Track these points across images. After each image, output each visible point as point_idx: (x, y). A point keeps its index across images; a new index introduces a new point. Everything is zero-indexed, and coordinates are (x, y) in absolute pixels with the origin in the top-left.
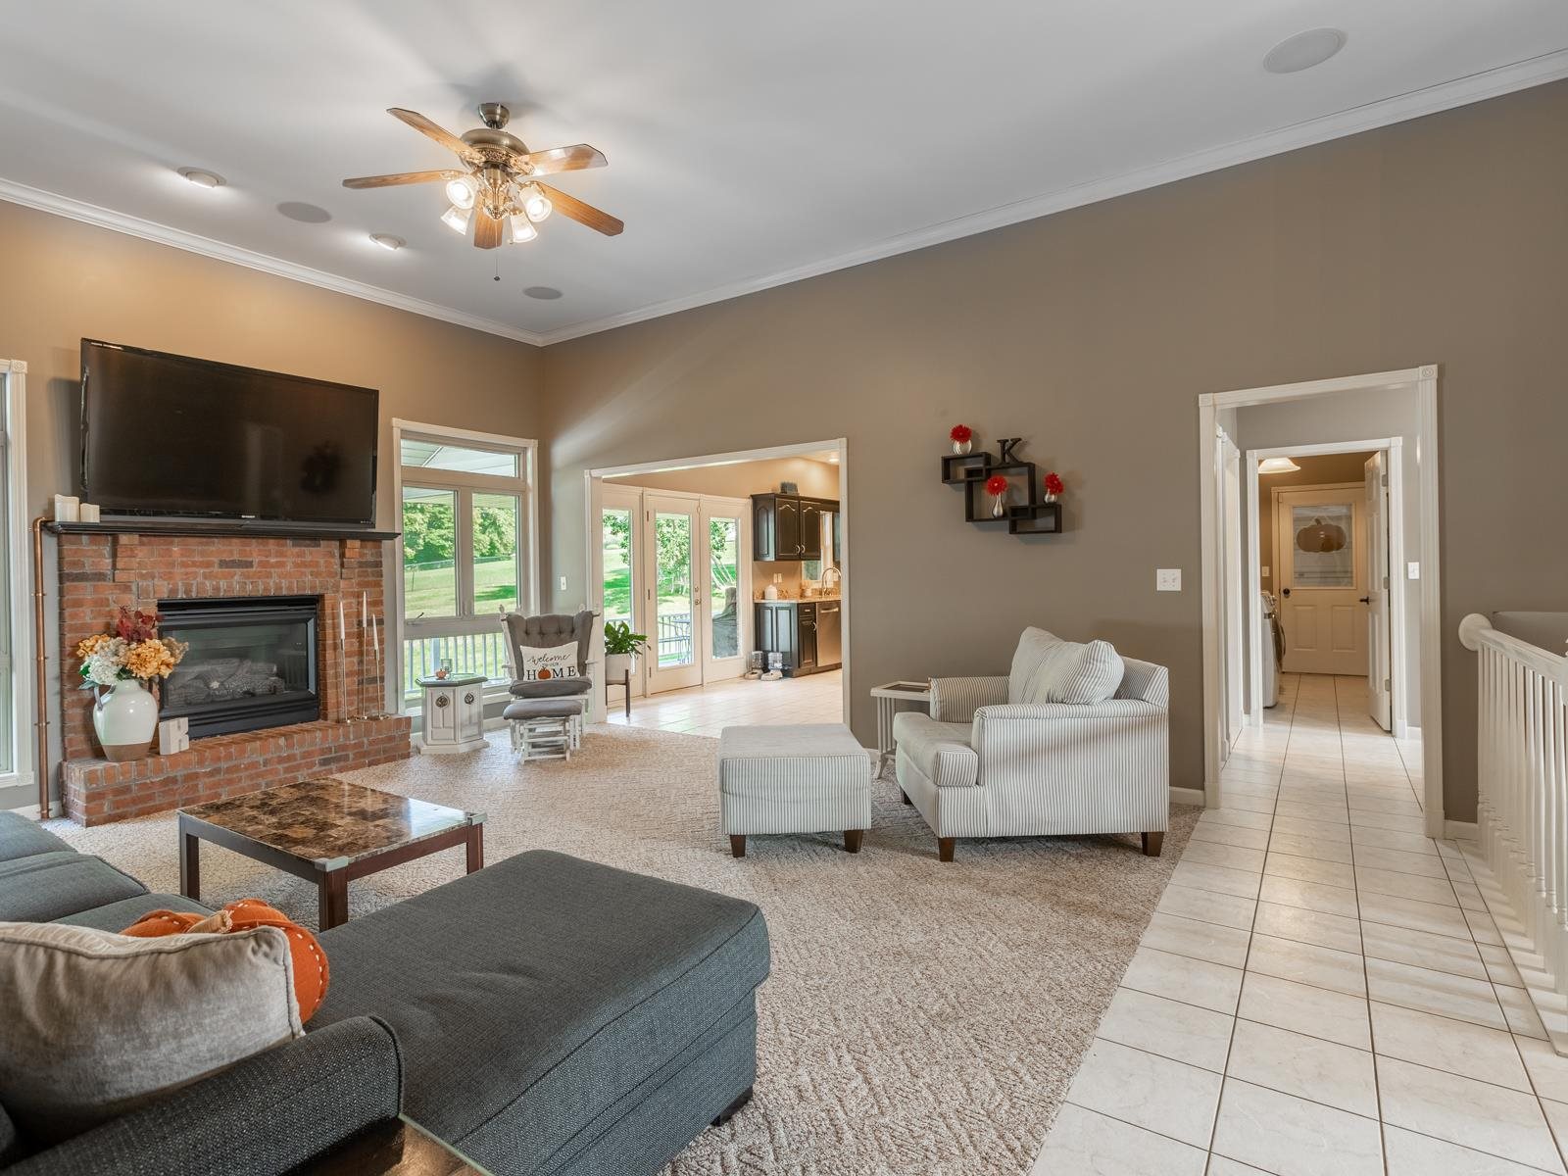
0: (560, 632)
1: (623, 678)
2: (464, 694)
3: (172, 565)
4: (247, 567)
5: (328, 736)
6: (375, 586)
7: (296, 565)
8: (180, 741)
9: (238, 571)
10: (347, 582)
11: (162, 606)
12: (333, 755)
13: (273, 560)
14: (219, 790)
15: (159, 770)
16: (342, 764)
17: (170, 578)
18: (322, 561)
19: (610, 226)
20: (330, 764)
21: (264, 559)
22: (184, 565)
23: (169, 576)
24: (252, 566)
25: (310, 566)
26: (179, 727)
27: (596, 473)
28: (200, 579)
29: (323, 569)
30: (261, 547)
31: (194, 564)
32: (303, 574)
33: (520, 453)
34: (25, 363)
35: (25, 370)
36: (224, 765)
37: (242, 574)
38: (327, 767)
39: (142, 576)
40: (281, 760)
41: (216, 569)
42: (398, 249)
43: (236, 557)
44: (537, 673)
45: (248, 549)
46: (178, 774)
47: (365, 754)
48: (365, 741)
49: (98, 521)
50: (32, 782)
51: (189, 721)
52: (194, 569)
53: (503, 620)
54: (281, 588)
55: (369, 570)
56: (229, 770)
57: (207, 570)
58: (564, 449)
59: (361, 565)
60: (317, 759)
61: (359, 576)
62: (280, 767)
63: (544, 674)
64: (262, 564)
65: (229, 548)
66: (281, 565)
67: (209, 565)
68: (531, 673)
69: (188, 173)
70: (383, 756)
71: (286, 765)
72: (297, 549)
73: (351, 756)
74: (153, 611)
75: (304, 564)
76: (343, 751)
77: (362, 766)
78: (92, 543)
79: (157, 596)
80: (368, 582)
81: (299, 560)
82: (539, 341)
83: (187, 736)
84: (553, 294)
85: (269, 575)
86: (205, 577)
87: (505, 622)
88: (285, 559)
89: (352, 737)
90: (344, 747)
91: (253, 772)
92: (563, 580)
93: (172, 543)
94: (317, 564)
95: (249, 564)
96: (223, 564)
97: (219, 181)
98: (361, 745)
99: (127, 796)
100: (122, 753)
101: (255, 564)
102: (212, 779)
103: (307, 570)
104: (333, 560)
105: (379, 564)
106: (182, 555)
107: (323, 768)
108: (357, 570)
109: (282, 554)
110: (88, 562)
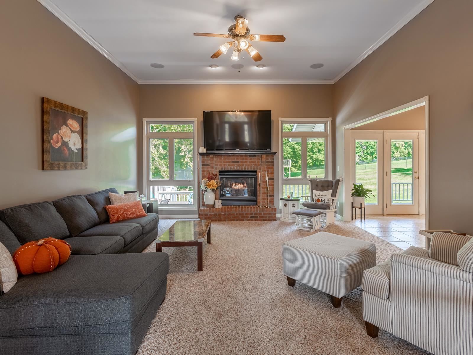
0: (328, 186)
1: (360, 206)
2: (292, 204)
3: (221, 162)
4: (238, 163)
5: (252, 210)
6: (271, 168)
7: (250, 162)
8: (219, 205)
9: (236, 164)
10: (263, 167)
11: (220, 172)
12: (254, 216)
13: (244, 161)
14: (226, 219)
15: (213, 212)
16: (256, 218)
17: (221, 166)
18: (257, 161)
19: (280, 39)
20: (253, 218)
21: (242, 160)
22: (224, 162)
23: (221, 165)
24: (239, 163)
25: (254, 162)
26: (219, 202)
27: (346, 127)
28: (227, 166)
29: (257, 163)
30: (242, 158)
31: (226, 162)
32: (252, 165)
33: (326, 123)
34: (197, 118)
35: (197, 120)
36: (227, 213)
37: (237, 165)
38: (252, 219)
39: (216, 165)
40: (240, 214)
41: (231, 163)
42: (264, 68)
43: (235, 160)
44: (316, 200)
45: (238, 158)
46: (217, 213)
47: (263, 217)
48: (263, 213)
49: (206, 152)
50: (197, 209)
51: (222, 201)
52: (226, 163)
53: (309, 181)
54: (246, 168)
55: (270, 163)
56: (228, 215)
57: (229, 164)
58: (339, 119)
59: (267, 162)
60: (249, 216)
61: (267, 165)
62: (240, 216)
63: (318, 200)
64: (241, 162)
65: (234, 158)
66: (246, 162)
67: (229, 162)
68: (314, 200)
69: (211, 66)
70: (267, 219)
71: (241, 216)
72: (250, 158)
73: (258, 217)
74: (218, 173)
75: (252, 162)
76: (256, 215)
77: (262, 220)
78: (206, 157)
79: (219, 170)
80: (269, 167)
81: (250, 161)
82: (332, 82)
83: (221, 204)
84: (320, 66)
85: (243, 165)
86: (229, 165)
87: (310, 182)
88: (247, 161)
89: (259, 211)
90: (256, 214)
91: (234, 216)
92: (338, 167)
93: (222, 157)
94: (255, 162)
95: (238, 162)
96: (233, 162)
97: (217, 66)
98: (261, 214)
99: (207, 216)
100: (208, 206)
101: (240, 162)
102: (224, 216)
103: (253, 164)
104: (259, 161)
105: (273, 162)
106: (224, 160)
107: (251, 219)
108: (266, 164)
109: (246, 159)
110: (206, 161)
